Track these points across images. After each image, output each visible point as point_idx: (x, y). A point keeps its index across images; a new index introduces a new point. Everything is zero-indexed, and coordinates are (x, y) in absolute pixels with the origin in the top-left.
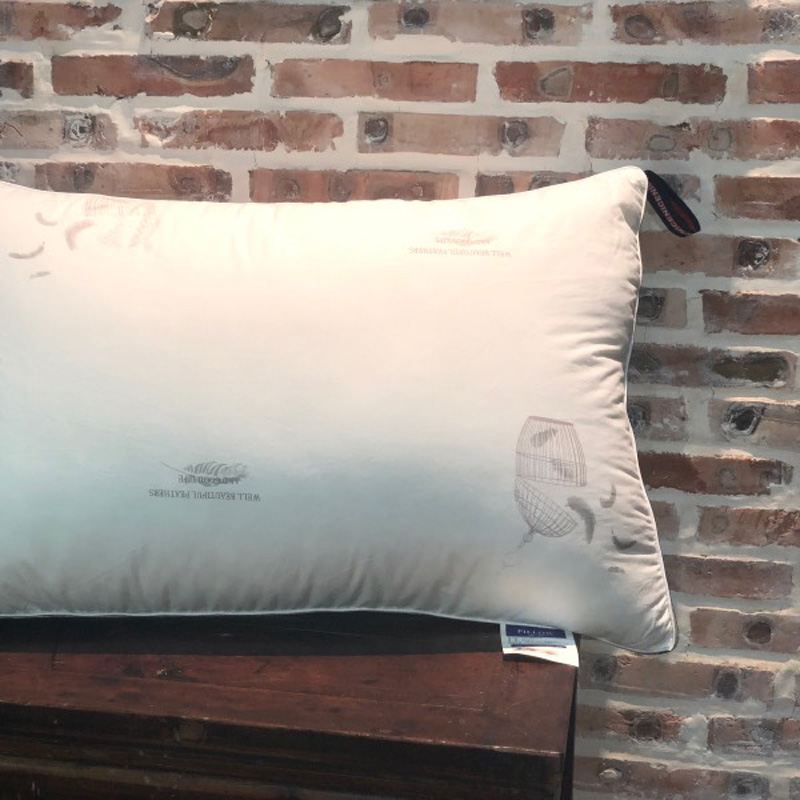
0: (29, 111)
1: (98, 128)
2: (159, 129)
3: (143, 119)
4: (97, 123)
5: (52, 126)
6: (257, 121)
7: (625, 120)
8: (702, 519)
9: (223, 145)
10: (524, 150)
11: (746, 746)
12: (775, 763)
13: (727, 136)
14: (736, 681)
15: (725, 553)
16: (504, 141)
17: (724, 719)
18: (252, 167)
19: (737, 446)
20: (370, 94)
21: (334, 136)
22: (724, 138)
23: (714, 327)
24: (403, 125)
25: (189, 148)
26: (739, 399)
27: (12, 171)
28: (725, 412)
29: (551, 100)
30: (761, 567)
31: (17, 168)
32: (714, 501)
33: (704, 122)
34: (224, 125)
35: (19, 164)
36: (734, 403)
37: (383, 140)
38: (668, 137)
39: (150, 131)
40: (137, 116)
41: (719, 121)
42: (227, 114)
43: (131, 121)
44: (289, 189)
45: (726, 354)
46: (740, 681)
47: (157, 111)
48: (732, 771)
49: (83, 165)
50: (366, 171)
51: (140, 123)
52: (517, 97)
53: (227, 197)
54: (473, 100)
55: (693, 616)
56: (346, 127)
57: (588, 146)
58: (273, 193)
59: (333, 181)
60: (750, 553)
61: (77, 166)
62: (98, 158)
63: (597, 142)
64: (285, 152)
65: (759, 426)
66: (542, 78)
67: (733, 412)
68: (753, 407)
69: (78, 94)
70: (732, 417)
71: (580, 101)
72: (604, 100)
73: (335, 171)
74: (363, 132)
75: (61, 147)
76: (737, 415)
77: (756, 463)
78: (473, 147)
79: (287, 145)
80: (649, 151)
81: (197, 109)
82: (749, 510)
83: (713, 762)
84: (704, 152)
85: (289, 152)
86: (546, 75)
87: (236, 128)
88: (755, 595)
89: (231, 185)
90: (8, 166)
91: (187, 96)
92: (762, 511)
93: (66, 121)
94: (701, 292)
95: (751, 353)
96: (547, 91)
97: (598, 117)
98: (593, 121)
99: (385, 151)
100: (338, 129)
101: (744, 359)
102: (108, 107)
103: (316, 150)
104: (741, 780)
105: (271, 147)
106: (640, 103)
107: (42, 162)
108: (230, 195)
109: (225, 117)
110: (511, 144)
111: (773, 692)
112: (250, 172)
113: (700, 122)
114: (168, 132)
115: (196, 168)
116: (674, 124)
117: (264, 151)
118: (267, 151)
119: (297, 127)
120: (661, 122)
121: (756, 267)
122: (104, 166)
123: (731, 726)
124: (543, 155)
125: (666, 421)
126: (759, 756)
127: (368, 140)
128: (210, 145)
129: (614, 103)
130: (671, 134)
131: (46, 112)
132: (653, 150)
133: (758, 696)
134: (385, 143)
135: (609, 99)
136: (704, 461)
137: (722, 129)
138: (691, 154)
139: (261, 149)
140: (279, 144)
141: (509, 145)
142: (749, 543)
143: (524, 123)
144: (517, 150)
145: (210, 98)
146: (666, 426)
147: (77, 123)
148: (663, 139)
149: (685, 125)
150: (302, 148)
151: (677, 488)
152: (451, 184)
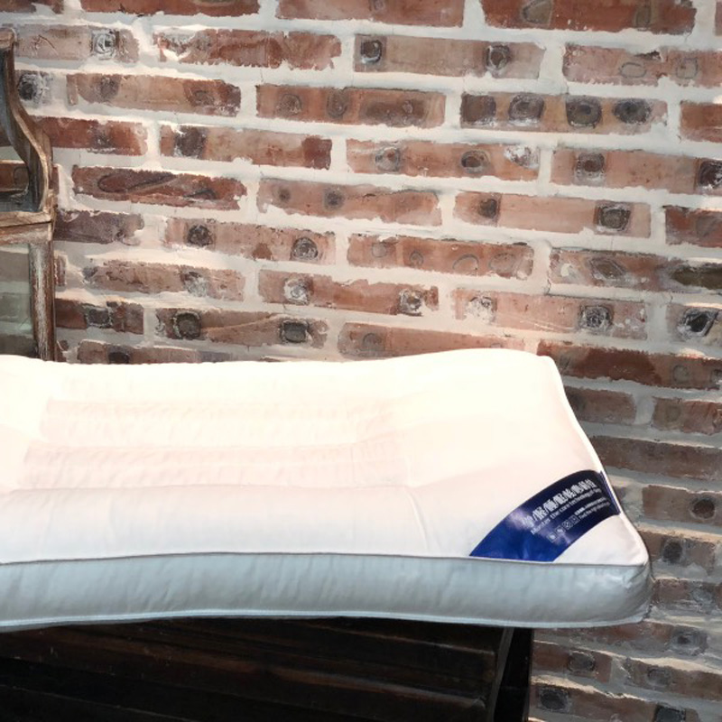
0: (60, 26)
1: (121, 43)
2: (176, 45)
3: (162, 35)
4: (121, 37)
5: (80, 40)
6: (263, 41)
7: (599, 48)
8: (657, 408)
9: (232, 61)
10: (506, 73)
11: (688, 604)
12: (713, 620)
13: (693, 66)
14: (681, 549)
15: (676, 438)
16: (488, 64)
17: (669, 581)
18: (260, 83)
19: (690, 346)
20: (366, 17)
21: (332, 56)
22: (691, 66)
23: (674, 239)
24: (396, 47)
25: (202, 63)
26: (695, 304)
27: (46, 79)
28: (681, 315)
29: (531, 27)
30: (708, 452)
31: (50, 77)
32: (667, 393)
33: (673, 52)
34: (233, 43)
35: (52, 74)
36: (690, 308)
37: (377, 61)
38: (639, 65)
39: (168, 47)
40: (156, 33)
41: (687, 51)
42: (236, 33)
43: (150, 37)
44: (292, 103)
45: (684, 264)
46: (684, 549)
47: (174, 29)
48: (674, 625)
49: (108, 76)
50: (362, 88)
51: (159, 39)
52: (500, 23)
53: (237, 109)
54: (461, 25)
55: (645, 492)
56: (343, 47)
57: (565, 71)
58: (278, 107)
59: (331, 97)
60: (698, 440)
61: (103, 77)
62: (121, 70)
63: (573, 67)
64: (289, 70)
65: (712, 329)
66: (523, 7)
67: (689, 316)
68: (706, 312)
69: (103, 11)
70: (688, 319)
71: (559, 28)
72: (581, 29)
73: (333, 88)
74: (359, 54)
75: (89, 59)
76: (692, 318)
77: (707, 361)
78: (459, 69)
79: (289, 62)
80: (620, 78)
81: (210, 28)
82: (699, 402)
83: (658, 616)
84: (671, 79)
85: (292, 69)
86: (528, 4)
87: (244, 46)
88: (702, 476)
89: (240, 98)
90: (43, 75)
91: (201, 16)
92: (711, 403)
93: (93, 35)
94: (664, 207)
95: (707, 264)
96: (528, 19)
97: (576, 43)
98: (570, 47)
99: (379, 70)
100: (337, 50)
101: (700, 269)
102: (130, 23)
103: (317, 68)
104: (681, 632)
105: (275, 63)
106: (615, 32)
107: (72, 72)
108: (239, 107)
109: (235, 36)
110: (495, 66)
111: (713, 561)
112: (257, 86)
113: (669, 51)
114: (183, 48)
115: (209, 82)
116: (645, 52)
117: (270, 68)
118: (272, 68)
119: (299, 47)
120: (634, 51)
121: (716, 187)
122: (127, 77)
123: (675, 586)
124: (524, 78)
125: (628, 321)
126: (699, 614)
127: (364, 60)
128: (221, 61)
129: (590, 30)
130: (641, 62)
131: (75, 27)
132: (625, 76)
133: (700, 563)
134: (379, 64)
135: (585, 28)
136: (660, 357)
137: (690, 59)
138: (660, 81)
139: (267, 66)
140: (283, 62)
141: (492, 68)
142: (698, 431)
143: (506, 47)
144: (501, 72)
145: (222, 18)
146: (628, 327)
147: (102, 38)
148: (634, 67)
149: (655, 53)
150: (304, 66)
151: (635, 380)
152: (438, 102)
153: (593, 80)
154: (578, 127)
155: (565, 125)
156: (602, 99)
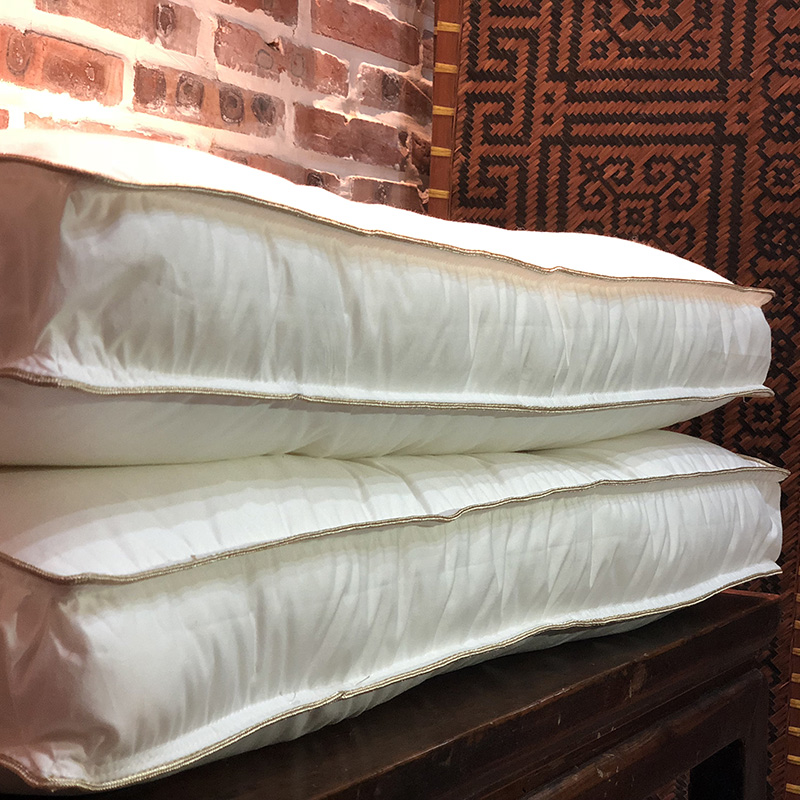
10: (172, 42)
13: (301, 63)
16: (158, 27)
38: (268, 55)
41: (297, 45)
57: (216, 50)
63: (223, 46)
72: (227, 1)
78: (135, 29)
80: (257, 67)
84: (288, 75)
97: (225, 18)
98: (220, 21)
106: (250, 11)
110: (163, 32)
113: (286, 42)
120: (264, 38)
124: (186, 52)
130: (269, 51)
132: (259, 65)
137: (299, 54)
138: (281, 76)
143: (173, 10)
144: (168, 41)
148: (265, 56)
149: (275, 44)
152: (117, 71)
153: (238, 66)
154: (229, 123)
155: (218, 120)
156: (244, 90)
